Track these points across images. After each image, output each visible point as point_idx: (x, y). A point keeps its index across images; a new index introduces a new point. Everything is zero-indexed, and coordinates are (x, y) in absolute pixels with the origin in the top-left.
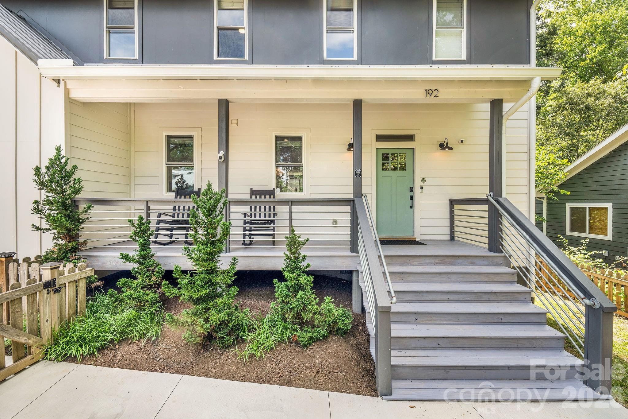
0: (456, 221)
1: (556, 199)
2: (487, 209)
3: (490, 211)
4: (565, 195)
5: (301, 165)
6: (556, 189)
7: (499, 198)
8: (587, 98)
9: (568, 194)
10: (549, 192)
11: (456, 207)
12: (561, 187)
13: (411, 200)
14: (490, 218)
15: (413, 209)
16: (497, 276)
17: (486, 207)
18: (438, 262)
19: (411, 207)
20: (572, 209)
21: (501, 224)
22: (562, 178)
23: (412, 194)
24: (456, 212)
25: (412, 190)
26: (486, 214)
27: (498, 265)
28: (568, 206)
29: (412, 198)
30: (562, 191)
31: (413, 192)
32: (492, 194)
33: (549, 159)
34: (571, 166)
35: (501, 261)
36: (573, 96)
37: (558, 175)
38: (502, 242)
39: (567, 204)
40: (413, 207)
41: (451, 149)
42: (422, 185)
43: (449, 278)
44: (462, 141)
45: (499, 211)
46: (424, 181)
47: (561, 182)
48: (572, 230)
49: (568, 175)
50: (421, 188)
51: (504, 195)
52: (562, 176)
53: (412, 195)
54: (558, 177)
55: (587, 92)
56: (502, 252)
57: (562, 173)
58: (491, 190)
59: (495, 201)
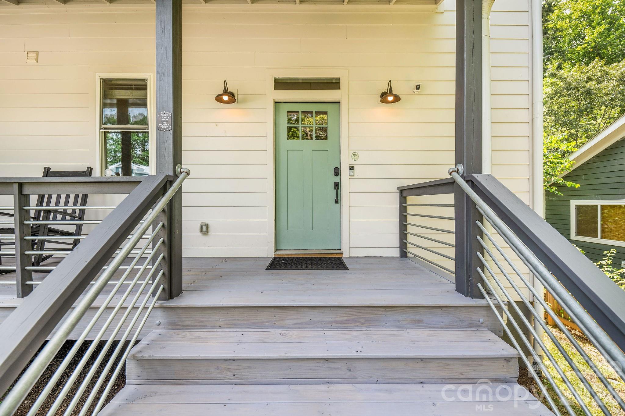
0: (411, 225)
1: (560, 193)
2: (453, 203)
3: (458, 206)
4: (572, 189)
5: (145, 129)
6: (561, 181)
7: (475, 176)
8: (587, 82)
9: (577, 187)
10: (550, 186)
11: (411, 200)
12: (565, 178)
13: (335, 189)
14: (458, 219)
15: (339, 204)
16: (468, 365)
17: (450, 198)
18: (338, 319)
19: (337, 201)
20: (579, 208)
21: (482, 233)
22: (567, 167)
23: (337, 179)
24: (410, 210)
25: (337, 172)
26: (451, 212)
27: (473, 327)
28: (574, 204)
29: (337, 186)
30: (569, 184)
31: (339, 176)
32: (461, 168)
33: (551, 142)
34: (578, 153)
35: (480, 317)
36: (572, 81)
37: (561, 163)
38: (482, 274)
39: (572, 202)
40: (339, 201)
41: (397, 99)
42: (352, 163)
43: (349, 370)
44: (418, 87)
45: (474, 204)
46: (355, 156)
47: (567, 173)
48: (579, 233)
49: (574, 164)
50: (351, 168)
51: (486, 169)
52: (567, 165)
53: (338, 181)
54: (562, 166)
55: (586, 75)
56: (483, 297)
57: (566, 161)
58: (459, 160)
59: (467, 182)
